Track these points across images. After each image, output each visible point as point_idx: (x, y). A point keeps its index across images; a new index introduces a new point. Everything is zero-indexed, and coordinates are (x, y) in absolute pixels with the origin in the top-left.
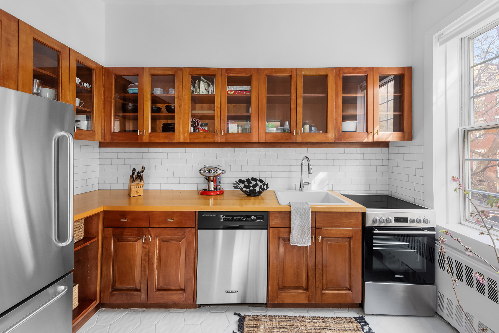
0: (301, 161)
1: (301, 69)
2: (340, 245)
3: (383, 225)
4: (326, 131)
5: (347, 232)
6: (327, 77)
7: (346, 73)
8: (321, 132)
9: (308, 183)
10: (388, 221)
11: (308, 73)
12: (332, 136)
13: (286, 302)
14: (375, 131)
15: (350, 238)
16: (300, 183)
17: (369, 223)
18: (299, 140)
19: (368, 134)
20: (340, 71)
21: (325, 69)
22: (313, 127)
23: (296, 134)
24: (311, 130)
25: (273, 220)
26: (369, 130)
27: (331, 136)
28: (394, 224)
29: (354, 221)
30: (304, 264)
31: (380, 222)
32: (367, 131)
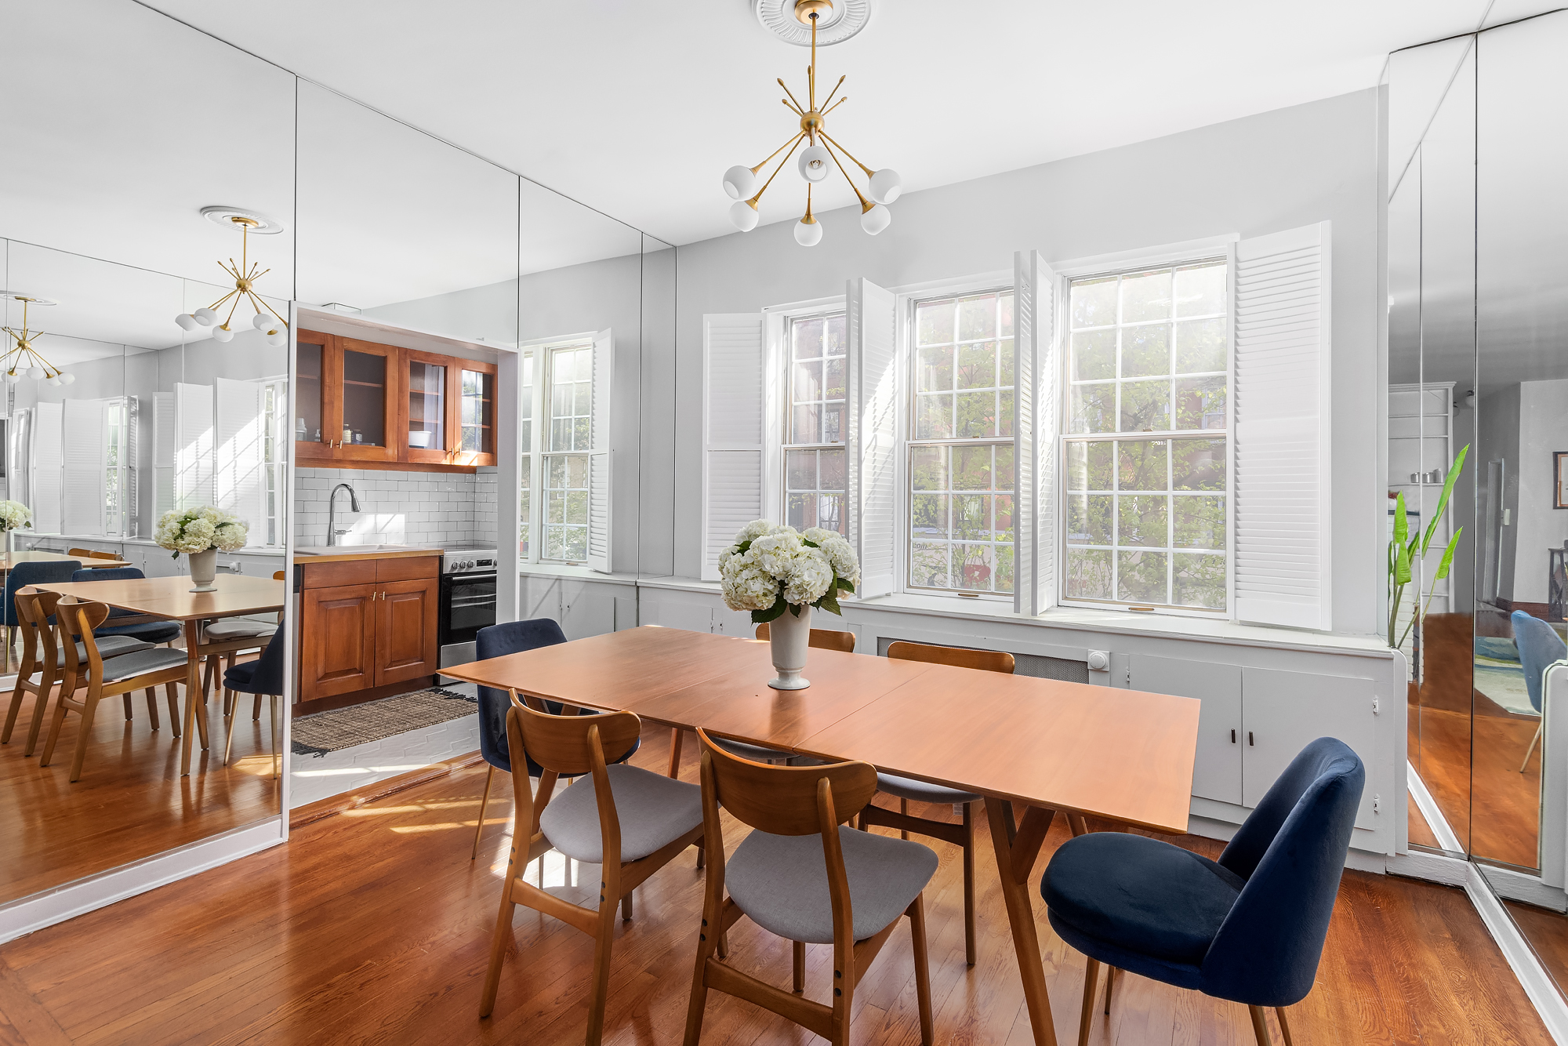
0: (331, 492)
1: (342, 338)
2: (409, 602)
3: (463, 571)
4: (382, 442)
5: (419, 585)
6: (384, 359)
7: (416, 359)
8: (373, 444)
9: (341, 532)
10: (470, 566)
11: (353, 347)
12: (394, 452)
13: (329, 695)
14: (457, 449)
15: (423, 592)
16: (327, 533)
17: (447, 570)
18: (338, 455)
19: (447, 454)
20: (406, 354)
21: (384, 346)
22: (357, 435)
23: (334, 445)
24: (354, 439)
25: (310, 577)
26: (449, 448)
27: (391, 452)
28: (476, 568)
29: (429, 569)
30: (358, 643)
31: (462, 567)
32: (445, 449)
